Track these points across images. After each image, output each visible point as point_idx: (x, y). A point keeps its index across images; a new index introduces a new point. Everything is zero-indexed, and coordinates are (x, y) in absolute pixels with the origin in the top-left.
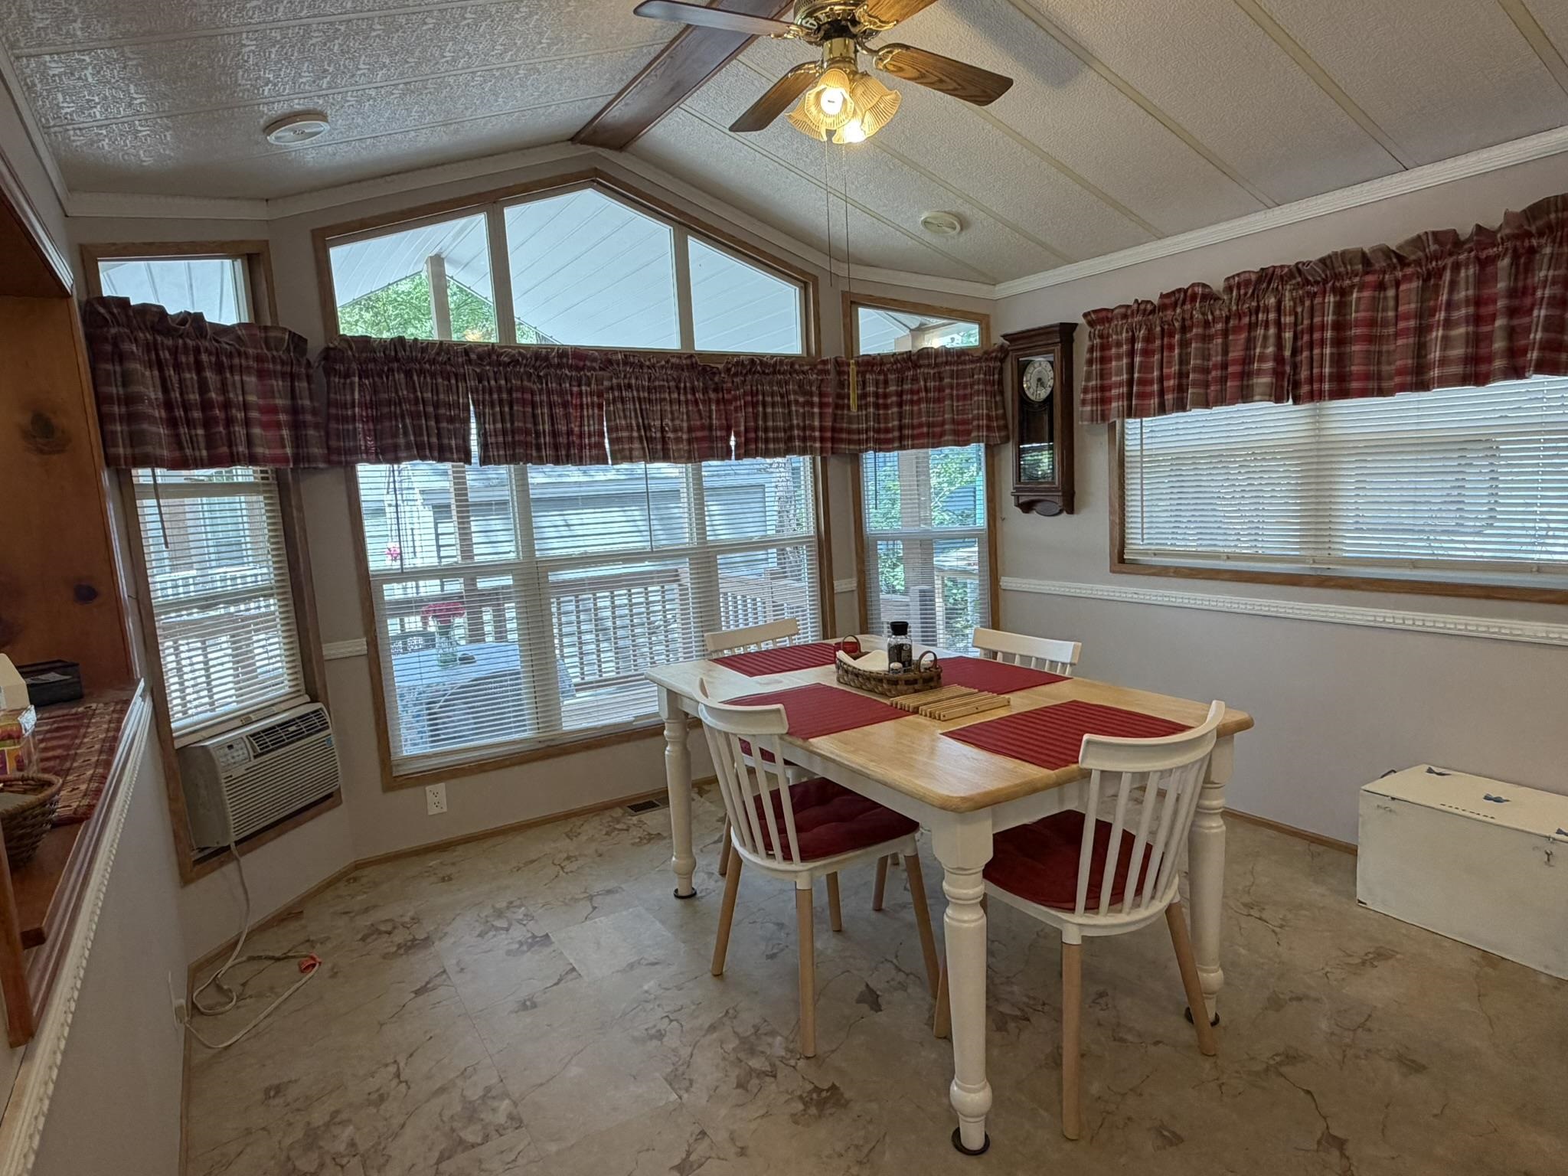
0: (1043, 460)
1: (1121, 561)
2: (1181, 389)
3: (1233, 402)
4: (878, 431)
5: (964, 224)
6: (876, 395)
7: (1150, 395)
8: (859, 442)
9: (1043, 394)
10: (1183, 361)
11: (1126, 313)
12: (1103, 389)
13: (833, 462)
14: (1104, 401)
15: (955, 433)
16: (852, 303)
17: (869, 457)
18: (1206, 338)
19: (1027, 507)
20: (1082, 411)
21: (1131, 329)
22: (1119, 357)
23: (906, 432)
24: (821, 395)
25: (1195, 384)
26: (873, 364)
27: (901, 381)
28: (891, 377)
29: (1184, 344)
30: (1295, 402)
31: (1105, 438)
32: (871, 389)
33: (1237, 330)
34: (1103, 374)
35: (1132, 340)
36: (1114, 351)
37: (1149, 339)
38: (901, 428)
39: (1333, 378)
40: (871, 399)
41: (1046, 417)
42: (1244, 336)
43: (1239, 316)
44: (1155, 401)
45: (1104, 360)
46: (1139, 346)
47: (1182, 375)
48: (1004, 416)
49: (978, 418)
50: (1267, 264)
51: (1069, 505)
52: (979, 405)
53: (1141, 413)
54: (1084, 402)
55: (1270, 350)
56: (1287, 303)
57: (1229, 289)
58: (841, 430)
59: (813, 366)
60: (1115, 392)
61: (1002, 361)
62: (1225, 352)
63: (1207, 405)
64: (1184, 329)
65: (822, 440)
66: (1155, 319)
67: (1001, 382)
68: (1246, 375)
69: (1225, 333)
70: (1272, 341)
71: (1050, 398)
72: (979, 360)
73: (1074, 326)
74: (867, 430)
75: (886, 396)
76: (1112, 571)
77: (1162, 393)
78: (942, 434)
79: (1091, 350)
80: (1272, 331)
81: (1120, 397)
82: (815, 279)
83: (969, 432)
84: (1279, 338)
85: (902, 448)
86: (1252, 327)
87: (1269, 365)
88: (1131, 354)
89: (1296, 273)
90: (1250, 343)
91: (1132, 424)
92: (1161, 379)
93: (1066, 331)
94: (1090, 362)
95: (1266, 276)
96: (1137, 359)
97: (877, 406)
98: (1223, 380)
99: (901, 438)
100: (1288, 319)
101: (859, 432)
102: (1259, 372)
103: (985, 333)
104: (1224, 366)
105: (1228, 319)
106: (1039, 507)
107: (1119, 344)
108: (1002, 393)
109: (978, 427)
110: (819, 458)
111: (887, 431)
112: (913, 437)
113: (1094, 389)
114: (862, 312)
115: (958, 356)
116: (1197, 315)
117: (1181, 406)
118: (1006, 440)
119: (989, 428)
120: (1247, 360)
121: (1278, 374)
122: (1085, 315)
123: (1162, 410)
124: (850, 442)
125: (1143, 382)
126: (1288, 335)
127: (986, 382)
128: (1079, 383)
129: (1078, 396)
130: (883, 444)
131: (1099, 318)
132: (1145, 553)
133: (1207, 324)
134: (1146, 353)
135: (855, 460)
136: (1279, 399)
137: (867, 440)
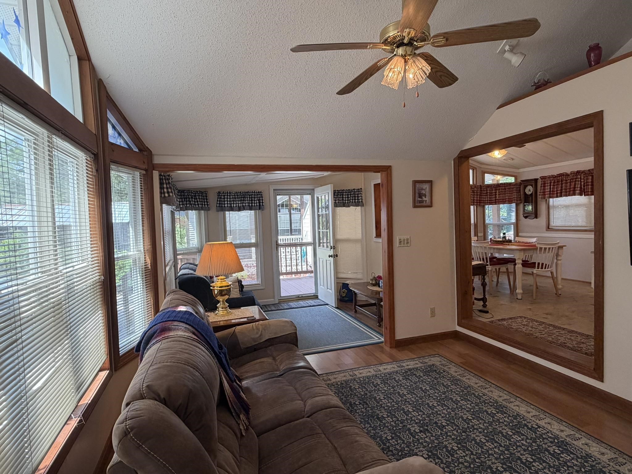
0: (530, 208)
1: (548, 228)
2: (561, 193)
3: (572, 195)
4: (490, 200)
5: (513, 159)
6: (490, 193)
7: (555, 194)
8: (485, 203)
9: (530, 193)
10: (562, 187)
11: (549, 177)
12: (544, 192)
13: (479, 207)
14: (545, 195)
15: (509, 201)
16: (484, 173)
17: (487, 206)
18: (566, 183)
19: (526, 217)
20: (539, 197)
21: (550, 180)
22: (548, 186)
23: (497, 201)
24: (477, 193)
25: (564, 192)
26: (489, 186)
27: (496, 190)
28: (493, 189)
29: (562, 184)
30: (585, 196)
31: (545, 203)
32: (489, 192)
33: (572, 182)
34: (544, 189)
35: (551, 183)
36: (546, 185)
37: (554, 183)
38: (495, 200)
39: (591, 192)
40: (489, 194)
41: (531, 198)
42: (574, 183)
43: (573, 179)
44: (555, 195)
45: (544, 186)
46: (552, 184)
47: (561, 190)
48: (521, 197)
49: (514, 198)
50: (579, 170)
51: (536, 217)
52: (515, 195)
53: (553, 197)
54: (540, 195)
55: (579, 186)
56: (582, 177)
57: (571, 174)
58: (481, 200)
59: (475, 187)
60: (546, 193)
61: (520, 185)
62: (570, 186)
63: (566, 196)
64: (562, 181)
65: (477, 202)
66: (555, 179)
67: (520, 190)
68: (574, 190)
69: (570, 182)
70: (579, 184)
71: (532, 194)
72: (515, 185)
73: (538, 179)
74: (487, 200)
75: (492, 193)
76: (546, 231)
77: (557, 193)
78: (506, 201)
79: (541, 184)
80: (579, 182)
81: (548, 194)
82: (476, 168)
83: (512, 201)
84: (581, 184)
85: (495, 204)
86: (575, 181)
87: (579, 189)
88: (550, 185)
89: (583, 172)
90: (575, 185)
91: (551, 200)
92: (557, 191)
93: (536, 180)
94: (541, 187)
95: (578, 172)
96: (552, 187)
97: (490, 195)
98: (570, 191)
99: (495, 202)
100: (582, 180)
101: (485, 201)
102: (577, 190)
103: (516, 179)
104: (570, 189)
105: (571, 180)
106: (529, 217)
107: (548, 183)
108: (520, 192)
109: (514, 200)
110: (475, 207)
111: (492, 200)
112: (499, 202)
113: (542, 192)
114: (486, 175)
115: (510, 184)
116: (564, 179)
117: (561, 196)
118: (521, 203)
119: (517, 200)
120: (575, 188)
121: (580, 190)
122: (540, 177)
123: (557, 197)
124: (483, 203)
125: (553, 191)
126: (583, 183)
127: (516, 190)
128: (539, 191)
129: (538, 193)
130: (491, 203)
131: (543, 178)
132: (554, 226)
133: (566, 180)
134: (554, 185)
135: (484, 207)
136: (581, 195)
137: (487, 203)
